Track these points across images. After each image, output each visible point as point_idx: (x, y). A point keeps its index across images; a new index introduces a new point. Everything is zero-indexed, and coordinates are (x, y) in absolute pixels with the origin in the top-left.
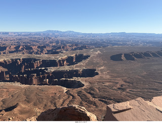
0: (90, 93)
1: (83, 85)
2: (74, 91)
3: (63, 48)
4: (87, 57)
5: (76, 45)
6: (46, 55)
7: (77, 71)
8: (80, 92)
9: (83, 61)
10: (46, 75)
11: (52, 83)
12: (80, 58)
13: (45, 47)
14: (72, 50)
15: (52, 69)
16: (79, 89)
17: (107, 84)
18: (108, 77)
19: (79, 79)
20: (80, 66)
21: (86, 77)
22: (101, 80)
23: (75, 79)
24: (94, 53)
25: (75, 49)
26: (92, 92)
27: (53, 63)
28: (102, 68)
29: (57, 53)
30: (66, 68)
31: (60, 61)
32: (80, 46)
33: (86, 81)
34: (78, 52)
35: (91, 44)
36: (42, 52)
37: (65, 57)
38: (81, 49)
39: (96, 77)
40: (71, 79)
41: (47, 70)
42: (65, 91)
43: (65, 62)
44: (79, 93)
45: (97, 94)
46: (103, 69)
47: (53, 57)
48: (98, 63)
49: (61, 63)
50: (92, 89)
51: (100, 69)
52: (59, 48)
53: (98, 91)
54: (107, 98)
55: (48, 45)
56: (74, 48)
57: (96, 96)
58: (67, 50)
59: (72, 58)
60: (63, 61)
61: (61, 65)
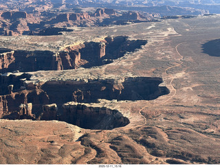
0: (143, 143)
1: (126, 121)
2: (101, 137)
3: (73, 17)
4: (139, 44)
5: (108, 11)
6: (26, 38)
7: (109, 83)
8: (119, 138)
9: (128, 56)
10: (26, 92)
11: (42, 113)
12: (119, 47)
13: (22, 15)
14: (98, 24)
15: (41, 77)
16: (115, 132)
17: (192, 119)
18: (195, 99)
19: (116, 105)
20: (120, 70)
21: (133, 100)
22: (174, 110)
23: (103, 103)
24: (158, 35)
25: (106, 22)
26: (150, 139)
27: (45, 61)
28: (180, 75)
29: (56, 32)
30: (81, 74)
31: (63, 54)
32: (119, 13)
33: (133, 111)
34: (115, 31)
35: (151, 9)
36: (14, 28)
37: (77, 44)
38: (121, 21)
39: (163, 100)
40: (95, 105)
41: (28, 77)
42: (78, 136)
43: (78, 59)
44: (115, 143)
45: (163, 147)
46: (182, 80)
47: (43, 44)
48: (168, 63)
49: (67, 61)
50: (149, 131)
51: (172, 77)
52: (62, 18)
53: (165, 137)
54: (190, 155)
55: (31, 10)
56: (101, 18)
57: (161, 152)
58: (83, 25)
59: (97, 46)
60: (73, 54)
61: (66, 66)
